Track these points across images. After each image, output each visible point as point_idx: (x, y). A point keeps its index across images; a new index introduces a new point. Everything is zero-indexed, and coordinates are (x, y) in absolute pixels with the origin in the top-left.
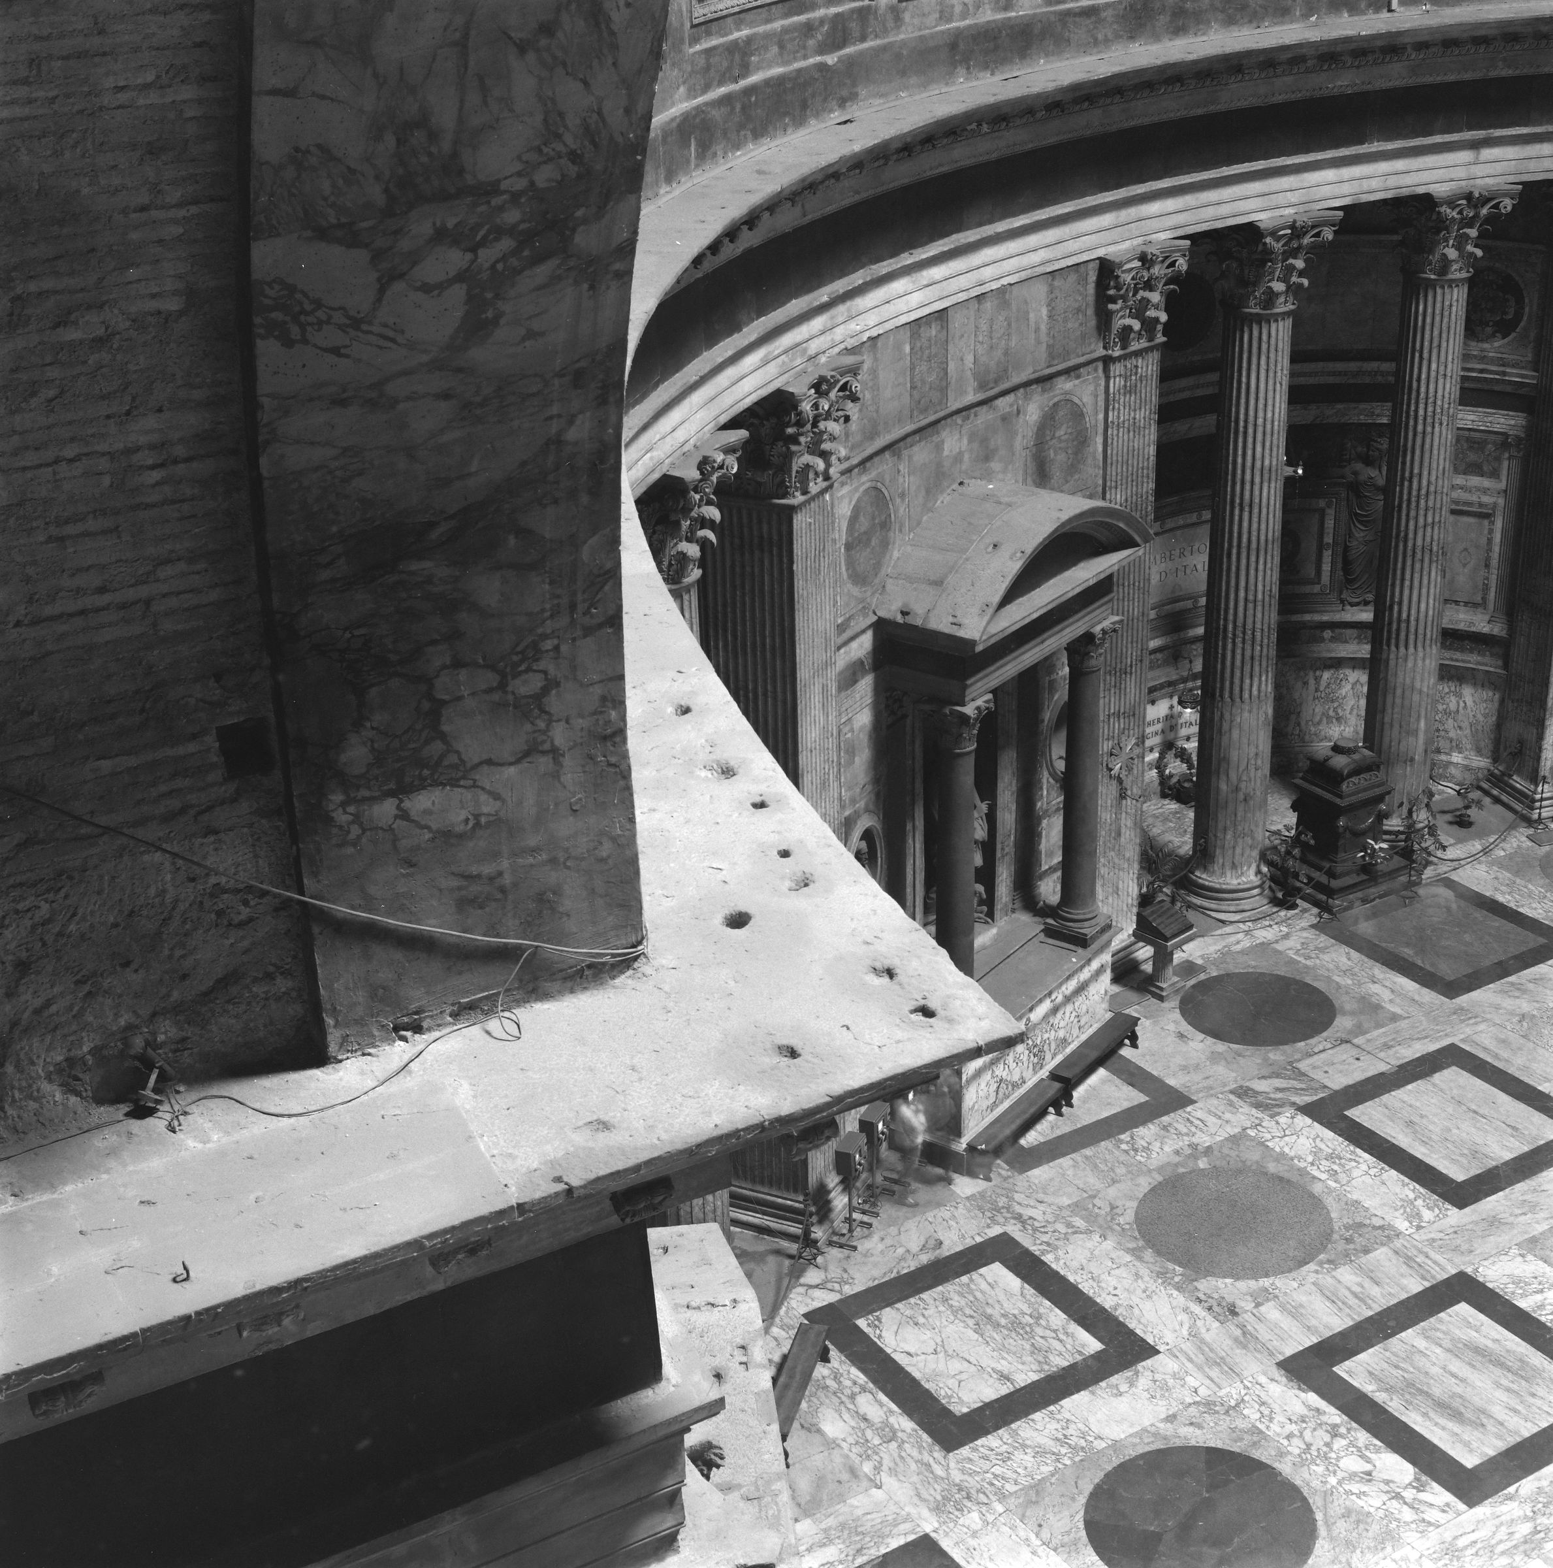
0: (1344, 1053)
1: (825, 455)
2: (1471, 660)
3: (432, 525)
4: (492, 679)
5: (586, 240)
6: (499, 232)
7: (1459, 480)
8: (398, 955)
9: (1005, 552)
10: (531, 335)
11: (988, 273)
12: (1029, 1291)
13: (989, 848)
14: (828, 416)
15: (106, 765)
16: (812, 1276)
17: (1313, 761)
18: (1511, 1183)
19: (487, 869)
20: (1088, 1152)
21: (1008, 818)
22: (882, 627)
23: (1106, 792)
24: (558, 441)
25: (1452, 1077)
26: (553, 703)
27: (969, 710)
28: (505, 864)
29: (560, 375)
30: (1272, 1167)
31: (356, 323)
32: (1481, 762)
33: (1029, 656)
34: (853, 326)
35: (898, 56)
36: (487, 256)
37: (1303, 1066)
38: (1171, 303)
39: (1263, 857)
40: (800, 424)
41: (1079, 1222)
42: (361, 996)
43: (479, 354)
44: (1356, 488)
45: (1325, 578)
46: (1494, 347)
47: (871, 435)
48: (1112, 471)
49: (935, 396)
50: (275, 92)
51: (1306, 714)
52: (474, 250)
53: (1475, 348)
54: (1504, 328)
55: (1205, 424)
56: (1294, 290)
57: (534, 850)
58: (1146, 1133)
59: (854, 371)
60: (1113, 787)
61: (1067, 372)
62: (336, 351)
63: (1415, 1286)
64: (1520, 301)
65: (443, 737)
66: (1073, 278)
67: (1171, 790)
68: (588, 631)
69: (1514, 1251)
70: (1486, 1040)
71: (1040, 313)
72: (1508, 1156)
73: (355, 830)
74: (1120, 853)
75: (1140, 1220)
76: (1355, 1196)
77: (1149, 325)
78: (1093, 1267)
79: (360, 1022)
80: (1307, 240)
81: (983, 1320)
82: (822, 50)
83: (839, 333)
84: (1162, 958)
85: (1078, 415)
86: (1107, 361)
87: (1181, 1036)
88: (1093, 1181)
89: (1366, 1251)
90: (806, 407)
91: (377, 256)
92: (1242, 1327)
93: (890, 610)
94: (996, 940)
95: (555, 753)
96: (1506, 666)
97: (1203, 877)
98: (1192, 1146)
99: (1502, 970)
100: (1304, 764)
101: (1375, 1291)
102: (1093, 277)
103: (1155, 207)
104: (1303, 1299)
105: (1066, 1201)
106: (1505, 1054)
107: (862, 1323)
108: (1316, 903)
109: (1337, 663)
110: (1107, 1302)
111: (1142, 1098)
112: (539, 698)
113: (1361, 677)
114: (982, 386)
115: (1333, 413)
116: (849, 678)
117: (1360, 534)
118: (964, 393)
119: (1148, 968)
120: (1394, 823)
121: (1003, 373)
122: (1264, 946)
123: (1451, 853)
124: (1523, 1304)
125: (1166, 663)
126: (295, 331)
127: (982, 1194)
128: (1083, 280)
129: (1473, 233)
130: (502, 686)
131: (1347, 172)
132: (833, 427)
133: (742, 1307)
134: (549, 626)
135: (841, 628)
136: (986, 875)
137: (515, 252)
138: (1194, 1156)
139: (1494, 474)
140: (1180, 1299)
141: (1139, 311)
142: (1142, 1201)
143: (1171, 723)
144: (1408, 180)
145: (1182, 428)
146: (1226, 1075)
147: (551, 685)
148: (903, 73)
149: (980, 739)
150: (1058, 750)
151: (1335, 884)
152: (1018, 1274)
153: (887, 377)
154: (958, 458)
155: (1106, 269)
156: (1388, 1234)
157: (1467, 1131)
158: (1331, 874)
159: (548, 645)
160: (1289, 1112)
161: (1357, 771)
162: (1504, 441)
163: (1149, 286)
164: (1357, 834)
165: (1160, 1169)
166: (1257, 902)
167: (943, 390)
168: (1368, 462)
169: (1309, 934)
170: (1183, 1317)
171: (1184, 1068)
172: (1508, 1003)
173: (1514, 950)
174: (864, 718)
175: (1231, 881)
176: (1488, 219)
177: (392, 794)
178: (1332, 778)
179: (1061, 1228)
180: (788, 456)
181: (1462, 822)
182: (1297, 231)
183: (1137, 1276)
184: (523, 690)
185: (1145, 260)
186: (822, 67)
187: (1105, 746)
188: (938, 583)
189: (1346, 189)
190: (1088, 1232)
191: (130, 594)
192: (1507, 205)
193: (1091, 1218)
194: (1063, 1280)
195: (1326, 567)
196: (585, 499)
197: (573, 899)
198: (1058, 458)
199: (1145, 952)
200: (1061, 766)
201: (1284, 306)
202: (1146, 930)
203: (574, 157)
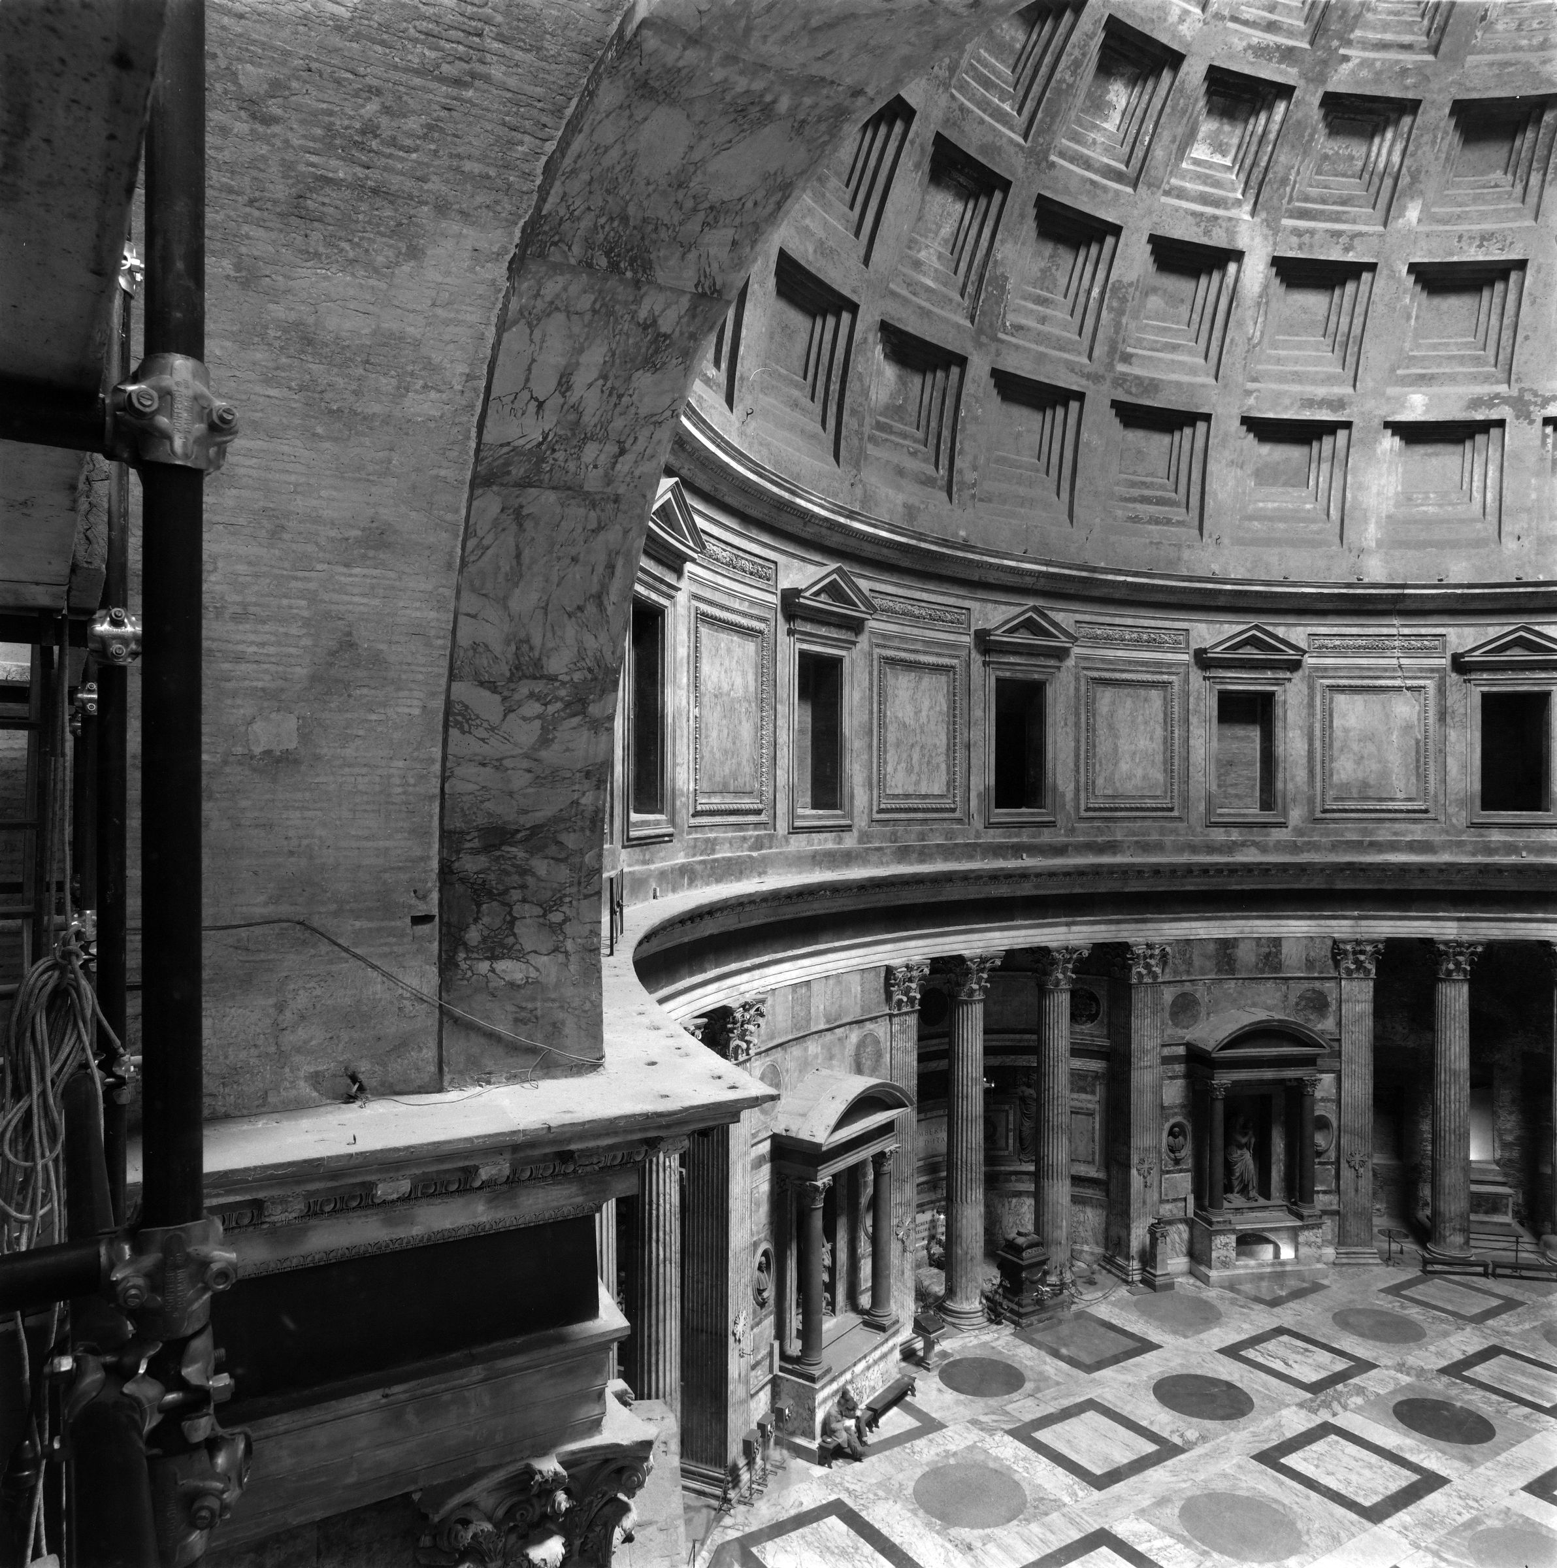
0: (1030, 1402)
1: (748, 1043)
2: (1089, 1192)
3: (518, 831)
4: (539, 911)
5: (594, 710)
6: (558, 699)
7: (1075, 1096)
8: (482, 1040)
9: (837, 1101)
10: (567, 750)
11: (830, 966)
12: (852, 1533)
13: (832, 1270)
14: (749, 1022)
15: (358, 924)
16: (728, 1521)
17: (1007, 1240)
18: (1128, 1477)
19: (530, 1006)
20: (887, 1453)
21: (842, 1256)
22: (774, 1138)
23: (895, 1248)
24: (576, 803)
25: (1091, 1416)
26: (568, 928)
27: (819, 1183)
28: (539, 1004)
29: (580, 771)
30: (991, 1465)
31: (493, 729)
32: (1099, 1250)
33: (851, 1159)
34: (762, 982)
35: (787, 858)
36: (551, 709)
37: (1009, 1408)
38: (922, 989)
39: (983, 1294)
40: (735, 1023)
41: (881, 1493)
42: (462, 1059)
43: (543, 754)
44: (1023, 1099)
45: (1011, 1148)
46: (1087, 1027)
47: (772, 1038)
48: (895, 1072)
49: (804, 1023)
50: (468, 615)
51: (1005, 1223)
52: (545, 705)
53: (1078, 1028)
54: (1092, 1018)
55: (942, 1064)
56: (984, 990)
57: (553, 1000)
58: (920, 1443)
59: (763, 1001)
60: (899, 1245)
61: (871, 1019)
62: (483, 740)
63: (1076, 1535)
64: (1098, 1004)
65: (514, 935)
66: (873, 974)
67: (935, 1262)
68: (586, 897)
69: (1132, 1516)
70: (1109, 1396)
71: (856, 989)
72: (1126, 1461)
73: (469, 973)
74: (904, 1284)
75: (915, 1491)
76: (1039, 1482)
77: (911, 1000)
78: (889, 1519)
79: (461, 1073)
80: (988, 965)
81: (825, 1550)
82: (751, 849)
83: (756, 984)
84: (929, 1346)
85: (877, 1042)
86: (891, 1016)
87: (940, 1390)
88: (889, 1469)
89: (1046, 1514)
90: (738, 1015)
91: (505, 699)
92: (975, 1557)
93: (779, 1129)
94: (836, 1326)
95: (566, 953)
96: (1107, 1196)
97: (950, 1304)
98: (946, 1451)
99: (1116, 1360)
100: (1003, 1243)
101: (1052, 1537)
102: (883, 975)
103: (913, 943)
104: (1010, 1541)
105: (874, 1481)
106: (1119, 1404)
107: (754, 1550)
108: (1013, 1322)
109: (1019, 1194)
110: (897, 1540)
111: (918, 1424)
112: (561, 925)
113: (1030, 1202)
114: (828, 1022)
115: (1009, 1060)
116: (758, 1163)
117: (1028, 1124)
118: (817, 1023)
119: (921, 1353)
120: (1053, 1279)
121: (839, 1017)
122: (985, 1344)
123: (1085, 1297)
124: (1139, 1548)
125: (929, 1190)
126: (466, 727)
127: (827, 1476)
128: (878, 975)
129: (1070, 966)
130: (544, 916)
131: (1006, 934)
132: (751, 1027)
133: (667, 1421)
134: (568, 891)
135: (754, 1136)
136: (831, 1287)
137: (563, 710)
138: (947, 1457)
139: (1093, 1093)
140: (939, 1540)
141: (906, 992)
142: (918, 1482)
143: (933, 1223)
144: (1037, 939)
145: (934, 1065)
146: (966, 1413)
147: (567, 920)
148: (790, 865)
149: (826, 1200)
150: (869, 1222)
151: (1022, 1310)
152: (846, 1522)
153: (780, 1010)
154: (816, 1056)
155: (889, 971)
156: (1058, 1505)
157: (1102, 1446)
158: (1020, 1305)
159: (567, 899)
160: (1000, 1433)
161: (1030, 1246)
162: (1096, 1076)
163: (910, 980)
164: (1034, 1282)
165: (927, 1464)
166: (981, 1320)
167: (808, 1021)
168: (1029, 1086)
169: (1011, 1338)
170: (941, 1550)
171: (941, 1408)
172: (1121, 1377)
173: (1121, 1349)
174: (765, 1187)
175: (966, 1307)
176: (1077, 960)
177: (487, 958)
178: (1016, 1249)
179: (871, 1496)
180: (729, 1040)
181: (1091, 1282)
182: (983, 960)
183: (915, 1526)
184: (554, 920)
185: (909, 967)
186: (750, 857)
187: (894, 1222)
188: (804, 1115)
189: (1006, 942)
190: (887, 1499)
191: (381, 844)
192: (1086, 953)
193: (888, 1491)
194: (872, 1527)
195: (1011, 1141)
196: (588, 833)
197: (570, 1029)
198: (867, 1063)
199: (919, 1345)
200: (870, 1230)
201: (978, 996)
202: (920, 1328)
203: (590, 670)
